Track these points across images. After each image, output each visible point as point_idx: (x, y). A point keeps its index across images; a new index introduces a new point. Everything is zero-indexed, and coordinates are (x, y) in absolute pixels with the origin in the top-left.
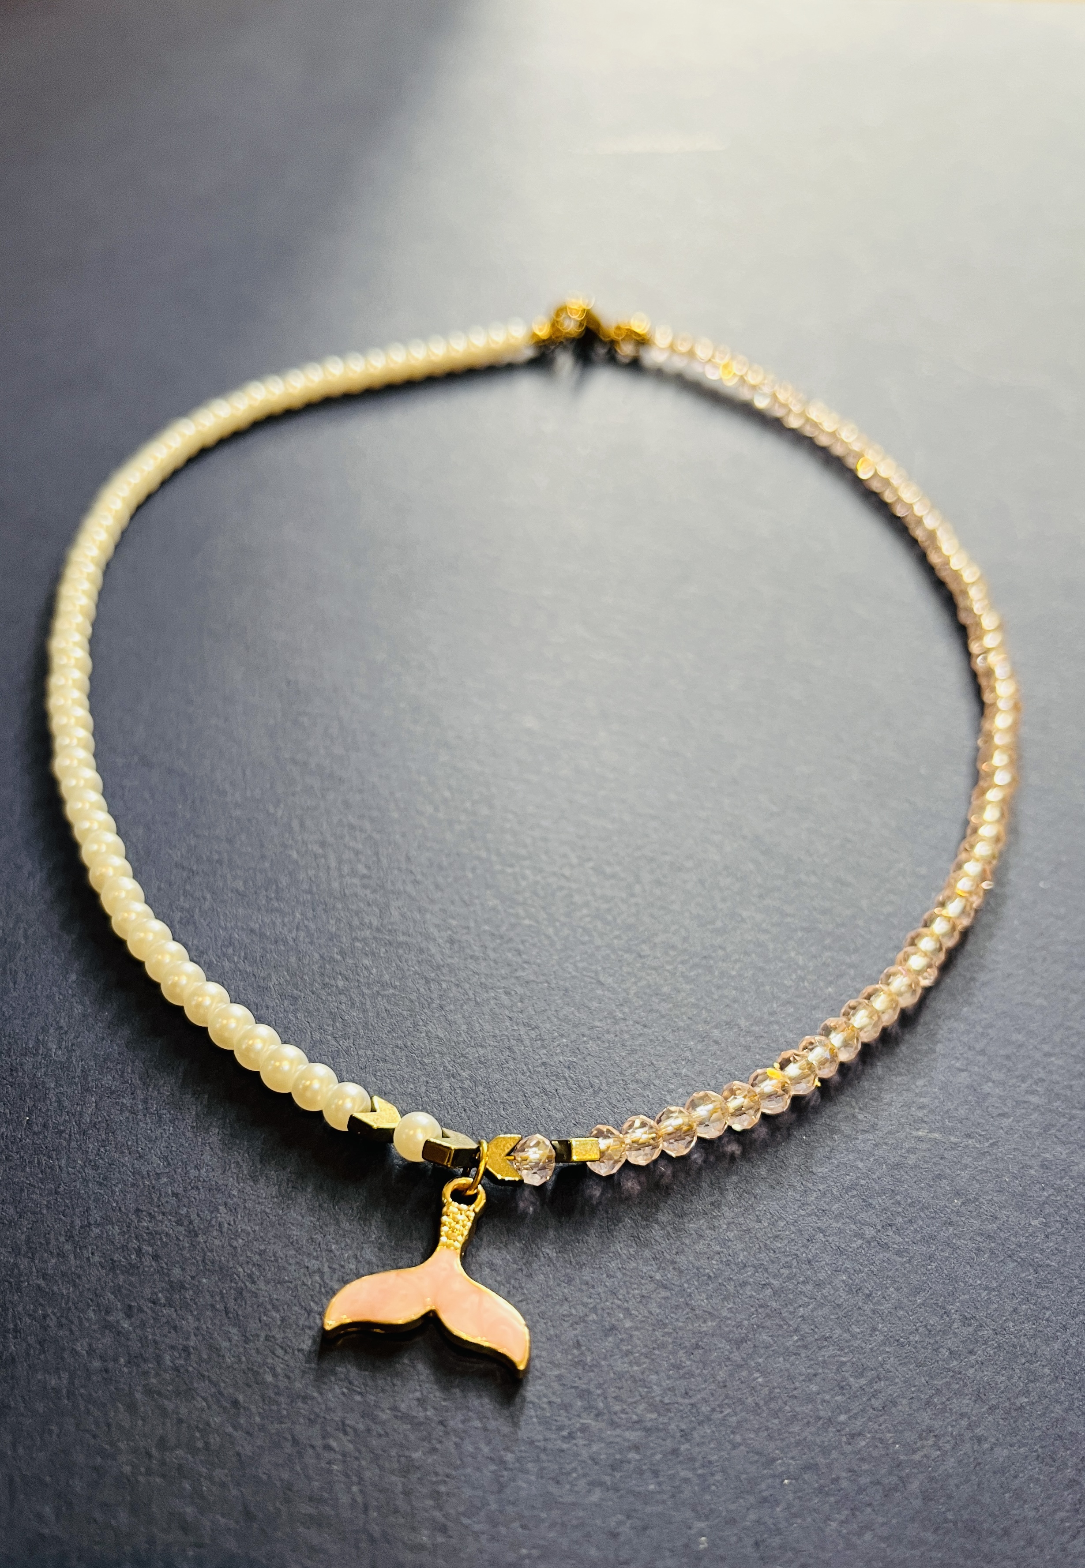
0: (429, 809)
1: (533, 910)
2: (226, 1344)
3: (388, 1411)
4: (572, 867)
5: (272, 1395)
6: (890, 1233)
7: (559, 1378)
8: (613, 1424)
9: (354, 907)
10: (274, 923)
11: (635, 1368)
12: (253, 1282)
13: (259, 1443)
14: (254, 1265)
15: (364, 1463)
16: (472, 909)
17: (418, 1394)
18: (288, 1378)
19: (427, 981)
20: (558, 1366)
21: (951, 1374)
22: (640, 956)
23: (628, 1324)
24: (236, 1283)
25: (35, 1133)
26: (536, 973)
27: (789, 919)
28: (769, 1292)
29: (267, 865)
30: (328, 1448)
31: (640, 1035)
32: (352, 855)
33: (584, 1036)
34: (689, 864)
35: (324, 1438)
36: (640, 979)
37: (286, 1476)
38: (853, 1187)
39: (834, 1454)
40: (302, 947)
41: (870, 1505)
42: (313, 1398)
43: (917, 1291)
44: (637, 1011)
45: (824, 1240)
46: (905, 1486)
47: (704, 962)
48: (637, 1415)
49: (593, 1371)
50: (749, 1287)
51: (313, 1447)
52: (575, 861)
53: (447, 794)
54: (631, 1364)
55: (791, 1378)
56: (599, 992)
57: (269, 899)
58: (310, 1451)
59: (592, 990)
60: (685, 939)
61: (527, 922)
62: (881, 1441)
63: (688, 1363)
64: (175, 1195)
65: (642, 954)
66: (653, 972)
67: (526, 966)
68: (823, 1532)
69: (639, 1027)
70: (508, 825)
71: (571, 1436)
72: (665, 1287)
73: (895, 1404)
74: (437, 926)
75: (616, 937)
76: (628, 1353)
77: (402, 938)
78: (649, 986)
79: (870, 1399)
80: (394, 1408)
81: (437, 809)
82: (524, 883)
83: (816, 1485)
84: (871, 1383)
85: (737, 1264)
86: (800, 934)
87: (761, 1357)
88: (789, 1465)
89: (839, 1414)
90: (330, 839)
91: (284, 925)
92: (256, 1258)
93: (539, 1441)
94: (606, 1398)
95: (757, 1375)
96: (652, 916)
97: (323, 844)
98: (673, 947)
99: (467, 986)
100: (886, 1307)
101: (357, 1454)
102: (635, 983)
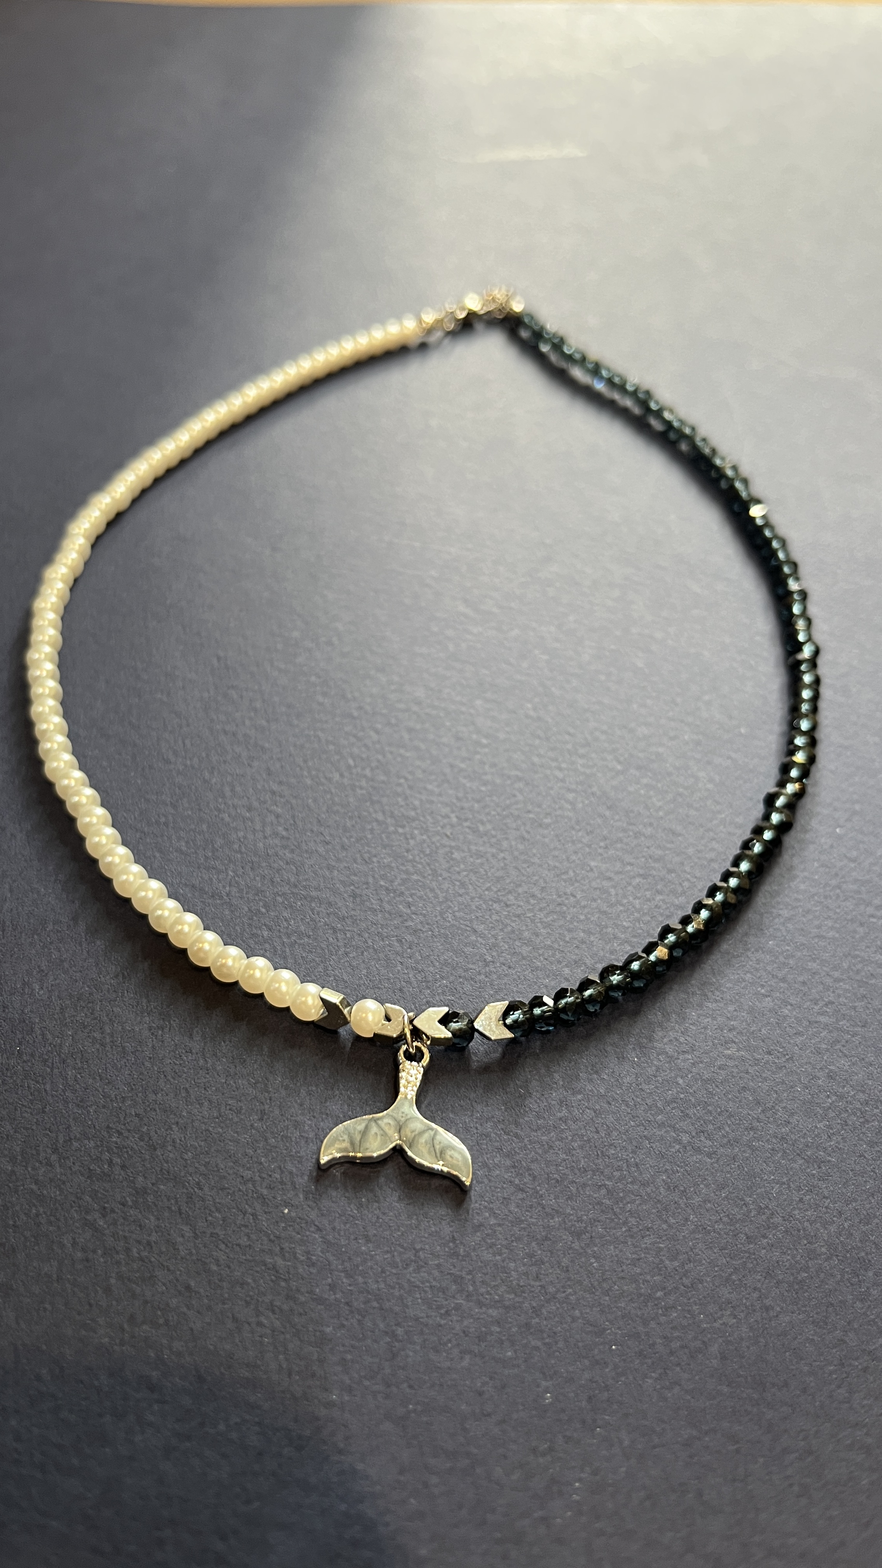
0: (336, 776)
1: (420, 866)
2: (180, 1239)
3: (307, 1295)
4: (452, 826)
5: (217, 1281)
6: (703, 1139)
7: (439, 1266)
8: (480, 1304)
9: (276, 865)
10: (211, 879)
11: (498, 1258)
12: (201, 1189)
13: (207, 1320)
14: (201, 1174)
15: (288, 1336)
16: (371, 866)
17: (330, 1280)
18: (229, 1267)
19: (335, 931)
20: (438, 1256)
21: (747, 1255)
22: (507, 906)
23: (493, 1221)
24: (187, 1189)
25: (24, 1062)
26: (421, 923)
27: (629, 868)
28: (603, 1191)
29: (204, 827)
30: (260, 1324)
31: (506, 975)
32: (273, 818)
33: (460, 977)
34: (548, 821)
35: (257, 1316)
36: (506, 926)
37: (228, 1347)
38: (674, 1100)
39: (653, 1324)
40: (234, 901)
41: (678, 1365)
42: (248, 1284)
43: (721, 1187)
44: (504, 954)
45: (648, 1146)
46: (706, 1348)
47: (558, 909)
48: (499, 1296)
49: (465, 1260)
50: (588, 1188)
51: (249, 1324)
52: (455, 820)
53: (351, 762)
54: (494, 1255)
55: (620, 1263)
56: (474, 938)
57: (207, 858)
58: (247, 1326)
59: (468, 936)
60: (543, 889)
61: (415, 877)
62: (689, 1311)
63: (539, 1252)
64: (137, 1115)
65: (508, 903)
66: (516, 919)
67: (413, 916)
68: (641, 1387)
69: (505, 968)
70: (399, 790)
71: (447, 1313)
72: (522, 1190)
73: (701, 1282)
74: (342, 882)
75: (488, 889)
76: (492, 1246)
77: (314, 894)
78: (513, 932)
79: (681, 1279)
80: (311, 1292)
81: (342, 775)
82: (412, 842)
83: (637, 1349)
84: (683, 1265)
85: (579, 1169)
86: (637, 880)
87: (596, 1246)
88: (616, 1334)
89: (657, 1292)
90: (256, 804)
91: (220, 881)
92: (202, 1168)
93: (422, 1318)
94: (474, 1282)
95: (593, 1260)
96: (516, 868)
97: (249, 809)
98: (533, 896)
99: (367, 935)
100: (697, 1200)
101: (283, 1330)
102: (502, 930)
